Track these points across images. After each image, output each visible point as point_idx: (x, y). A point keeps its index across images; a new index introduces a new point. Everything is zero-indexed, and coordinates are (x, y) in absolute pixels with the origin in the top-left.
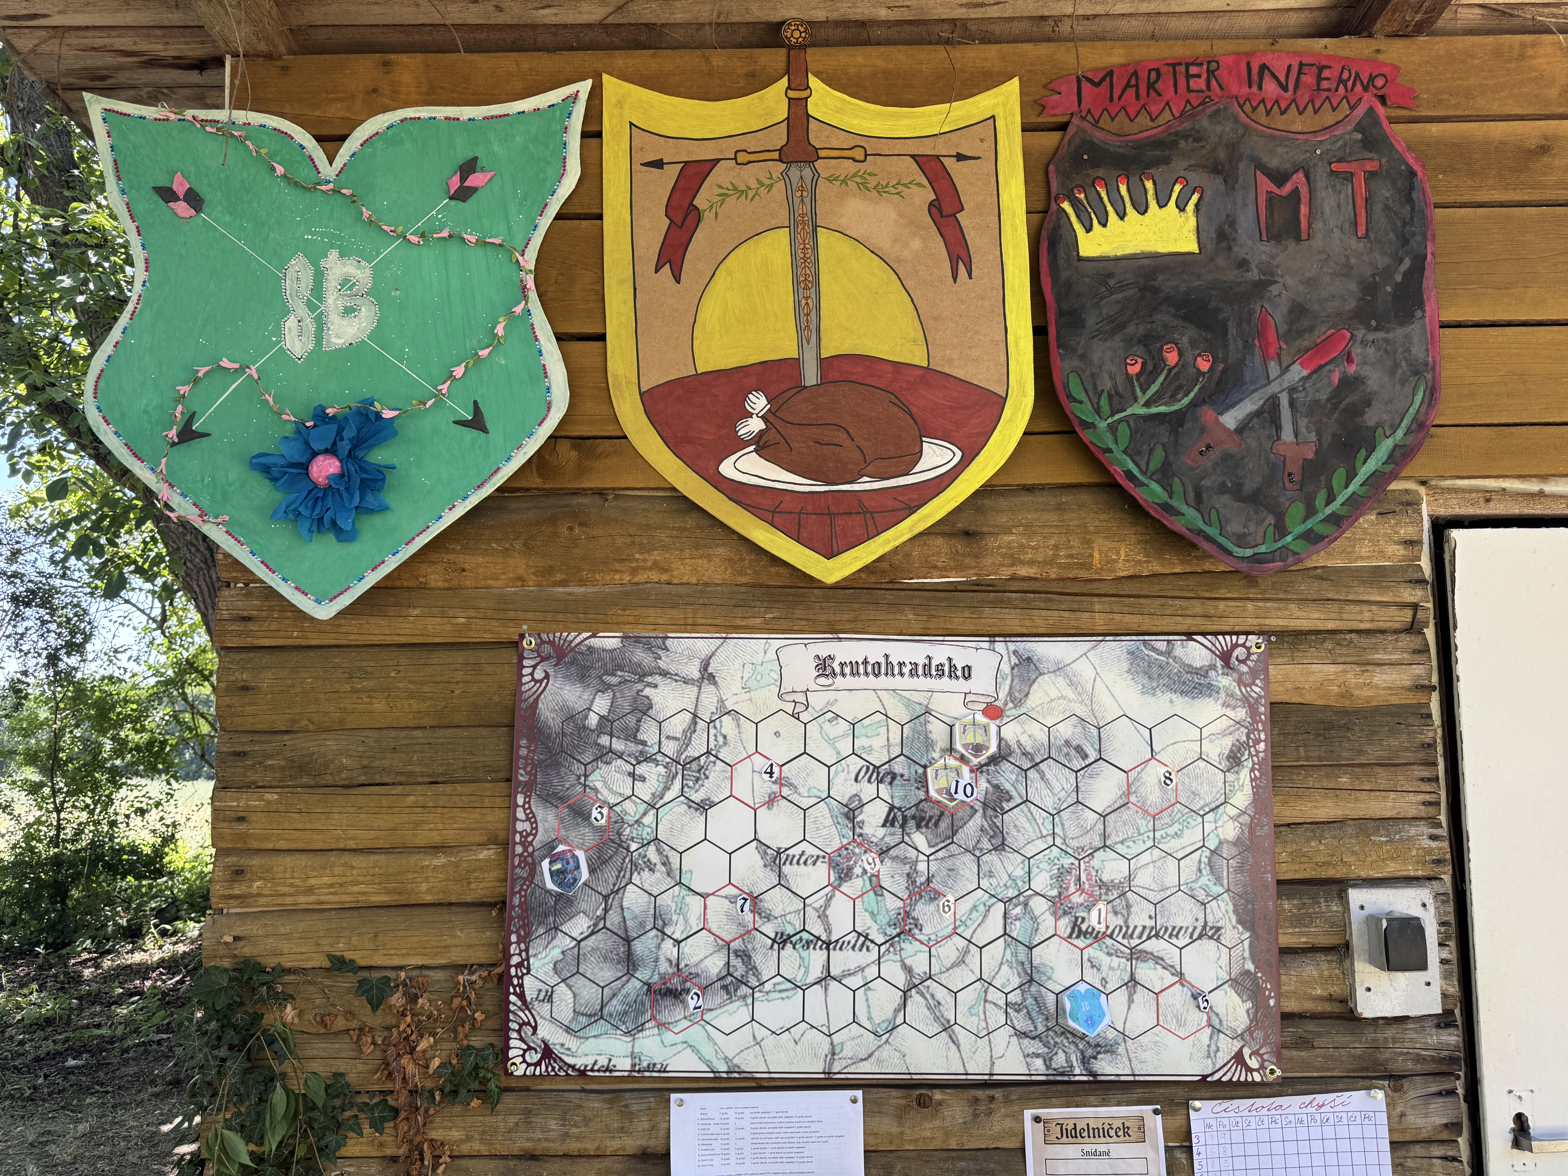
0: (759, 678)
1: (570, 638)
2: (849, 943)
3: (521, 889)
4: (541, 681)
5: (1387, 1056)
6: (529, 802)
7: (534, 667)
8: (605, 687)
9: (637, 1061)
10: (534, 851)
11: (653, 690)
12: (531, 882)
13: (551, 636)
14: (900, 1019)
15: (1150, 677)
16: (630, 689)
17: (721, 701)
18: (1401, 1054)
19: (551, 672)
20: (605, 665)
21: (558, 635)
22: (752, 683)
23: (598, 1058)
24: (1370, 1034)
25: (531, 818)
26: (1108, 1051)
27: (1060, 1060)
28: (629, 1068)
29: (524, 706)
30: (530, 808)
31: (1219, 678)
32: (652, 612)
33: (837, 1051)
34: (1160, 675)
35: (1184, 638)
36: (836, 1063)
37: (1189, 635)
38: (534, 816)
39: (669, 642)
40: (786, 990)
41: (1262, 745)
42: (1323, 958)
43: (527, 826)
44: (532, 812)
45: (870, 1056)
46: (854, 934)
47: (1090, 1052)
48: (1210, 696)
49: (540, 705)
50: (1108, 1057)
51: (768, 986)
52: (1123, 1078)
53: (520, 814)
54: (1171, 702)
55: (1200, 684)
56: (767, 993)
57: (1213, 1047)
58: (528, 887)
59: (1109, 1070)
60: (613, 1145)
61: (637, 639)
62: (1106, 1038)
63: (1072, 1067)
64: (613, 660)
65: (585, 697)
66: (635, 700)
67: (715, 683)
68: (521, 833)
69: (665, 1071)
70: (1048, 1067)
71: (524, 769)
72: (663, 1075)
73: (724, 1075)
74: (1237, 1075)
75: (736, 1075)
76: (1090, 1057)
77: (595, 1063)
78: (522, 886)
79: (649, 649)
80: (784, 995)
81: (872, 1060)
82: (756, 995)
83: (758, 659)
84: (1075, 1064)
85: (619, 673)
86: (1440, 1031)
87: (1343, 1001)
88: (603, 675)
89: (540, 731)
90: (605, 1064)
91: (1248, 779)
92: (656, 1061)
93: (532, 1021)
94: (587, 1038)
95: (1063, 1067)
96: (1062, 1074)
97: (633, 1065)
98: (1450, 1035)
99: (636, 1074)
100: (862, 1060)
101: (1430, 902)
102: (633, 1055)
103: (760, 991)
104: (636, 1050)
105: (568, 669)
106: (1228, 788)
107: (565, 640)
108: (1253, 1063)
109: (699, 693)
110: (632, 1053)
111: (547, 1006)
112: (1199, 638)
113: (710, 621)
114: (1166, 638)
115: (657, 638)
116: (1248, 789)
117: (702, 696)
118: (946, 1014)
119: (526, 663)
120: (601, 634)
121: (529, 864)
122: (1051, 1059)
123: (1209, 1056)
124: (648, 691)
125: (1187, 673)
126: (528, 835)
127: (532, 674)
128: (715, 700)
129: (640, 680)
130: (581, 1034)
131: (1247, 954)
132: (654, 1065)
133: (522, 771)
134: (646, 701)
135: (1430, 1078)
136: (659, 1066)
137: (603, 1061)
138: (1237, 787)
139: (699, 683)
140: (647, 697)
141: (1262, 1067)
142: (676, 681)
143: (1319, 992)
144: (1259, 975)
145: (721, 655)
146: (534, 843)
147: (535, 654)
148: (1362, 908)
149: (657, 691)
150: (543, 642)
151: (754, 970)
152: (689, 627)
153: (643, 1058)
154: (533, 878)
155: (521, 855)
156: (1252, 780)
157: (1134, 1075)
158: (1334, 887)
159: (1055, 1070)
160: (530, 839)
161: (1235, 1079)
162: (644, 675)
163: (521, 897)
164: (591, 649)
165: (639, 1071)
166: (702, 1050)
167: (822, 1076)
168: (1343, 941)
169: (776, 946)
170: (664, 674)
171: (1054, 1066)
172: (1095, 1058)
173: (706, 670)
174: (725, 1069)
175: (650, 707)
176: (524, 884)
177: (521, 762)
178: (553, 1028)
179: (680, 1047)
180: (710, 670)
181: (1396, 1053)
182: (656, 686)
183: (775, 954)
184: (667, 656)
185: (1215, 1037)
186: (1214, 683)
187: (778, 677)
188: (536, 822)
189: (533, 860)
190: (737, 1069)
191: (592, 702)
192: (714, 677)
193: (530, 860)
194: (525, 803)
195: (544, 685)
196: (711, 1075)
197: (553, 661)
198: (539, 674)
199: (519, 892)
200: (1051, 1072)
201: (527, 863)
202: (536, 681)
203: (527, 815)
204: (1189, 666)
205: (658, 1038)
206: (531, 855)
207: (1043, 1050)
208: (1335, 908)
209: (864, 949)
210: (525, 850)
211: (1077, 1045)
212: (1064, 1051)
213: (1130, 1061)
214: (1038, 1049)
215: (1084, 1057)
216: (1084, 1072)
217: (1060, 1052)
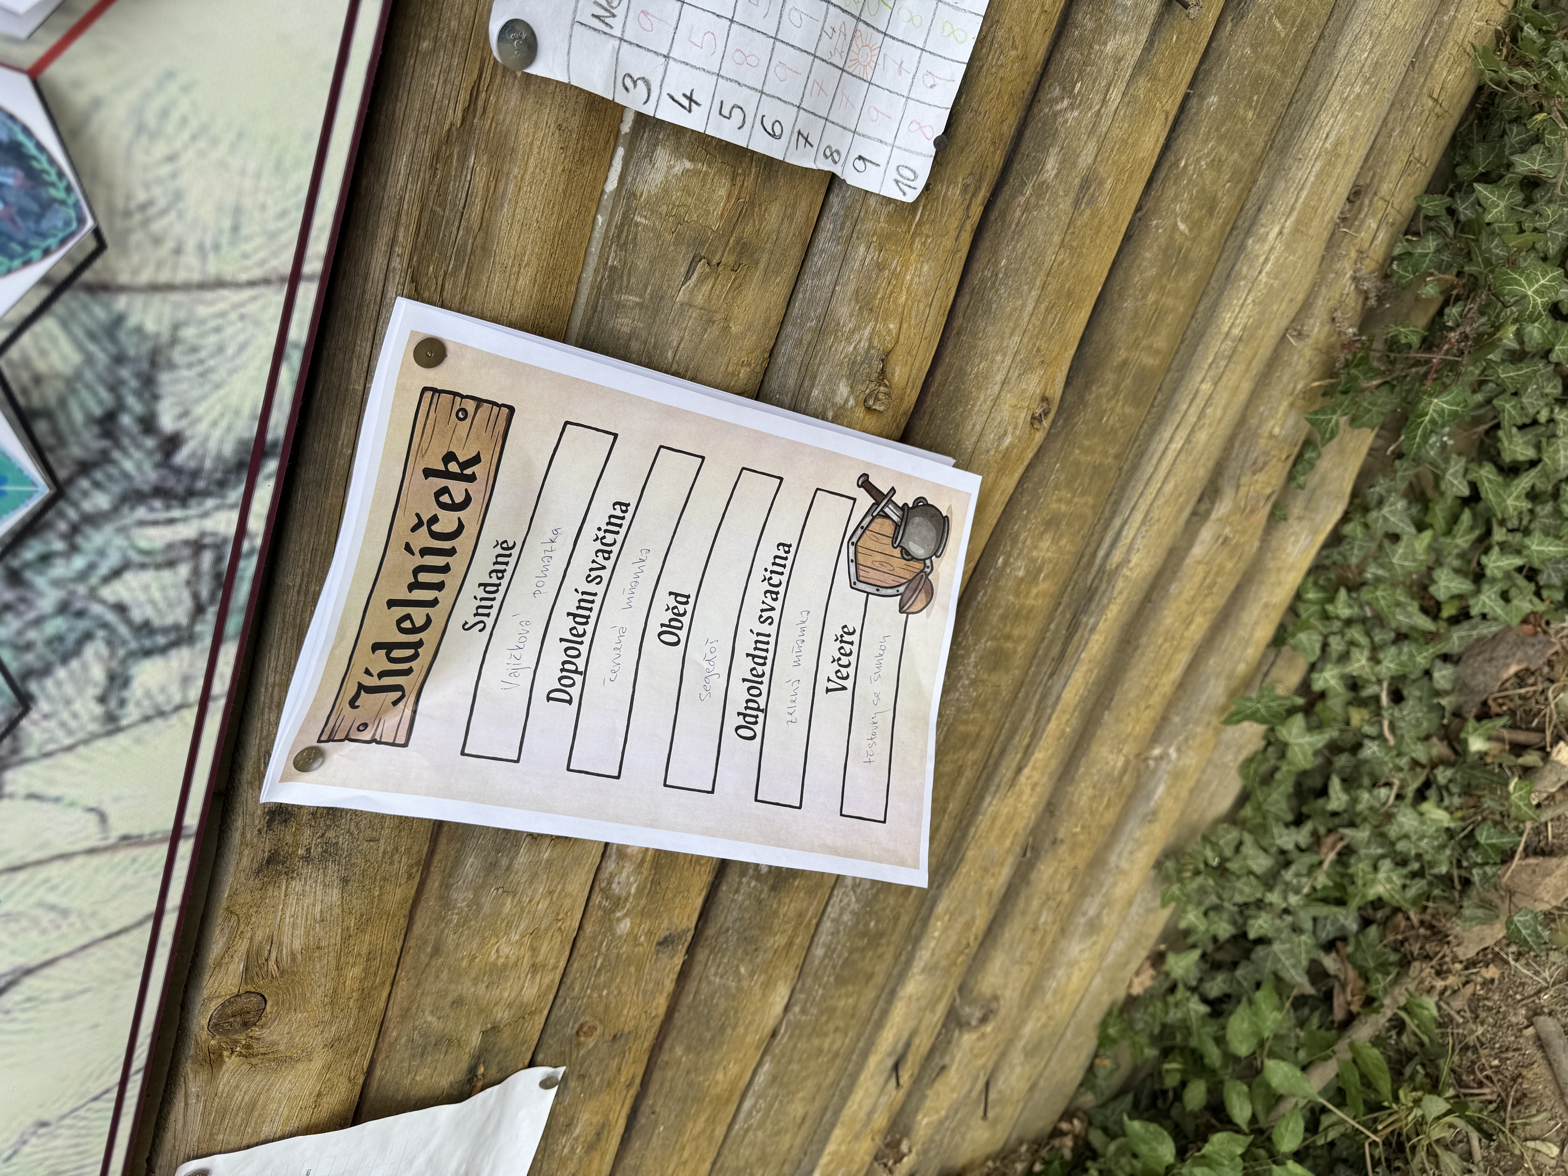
26: (148, 380)
27: (154, 594)
50: (175, 385)
59: (245, 392)
70: (181, 639)
76: (164, 462)
96: (226, 581)
122: (145, 628)
157: (295, 278)
159: (199, 610)
171: (180, 615)
172: (173, 443)
200: (206, 628)
207: (92, 662)
211: (93, 520)
212: (116, 573)
213: (220, 284)
214: (83, 683)
215: (160, 492)
216: (236, 495)
217: (112, 592)
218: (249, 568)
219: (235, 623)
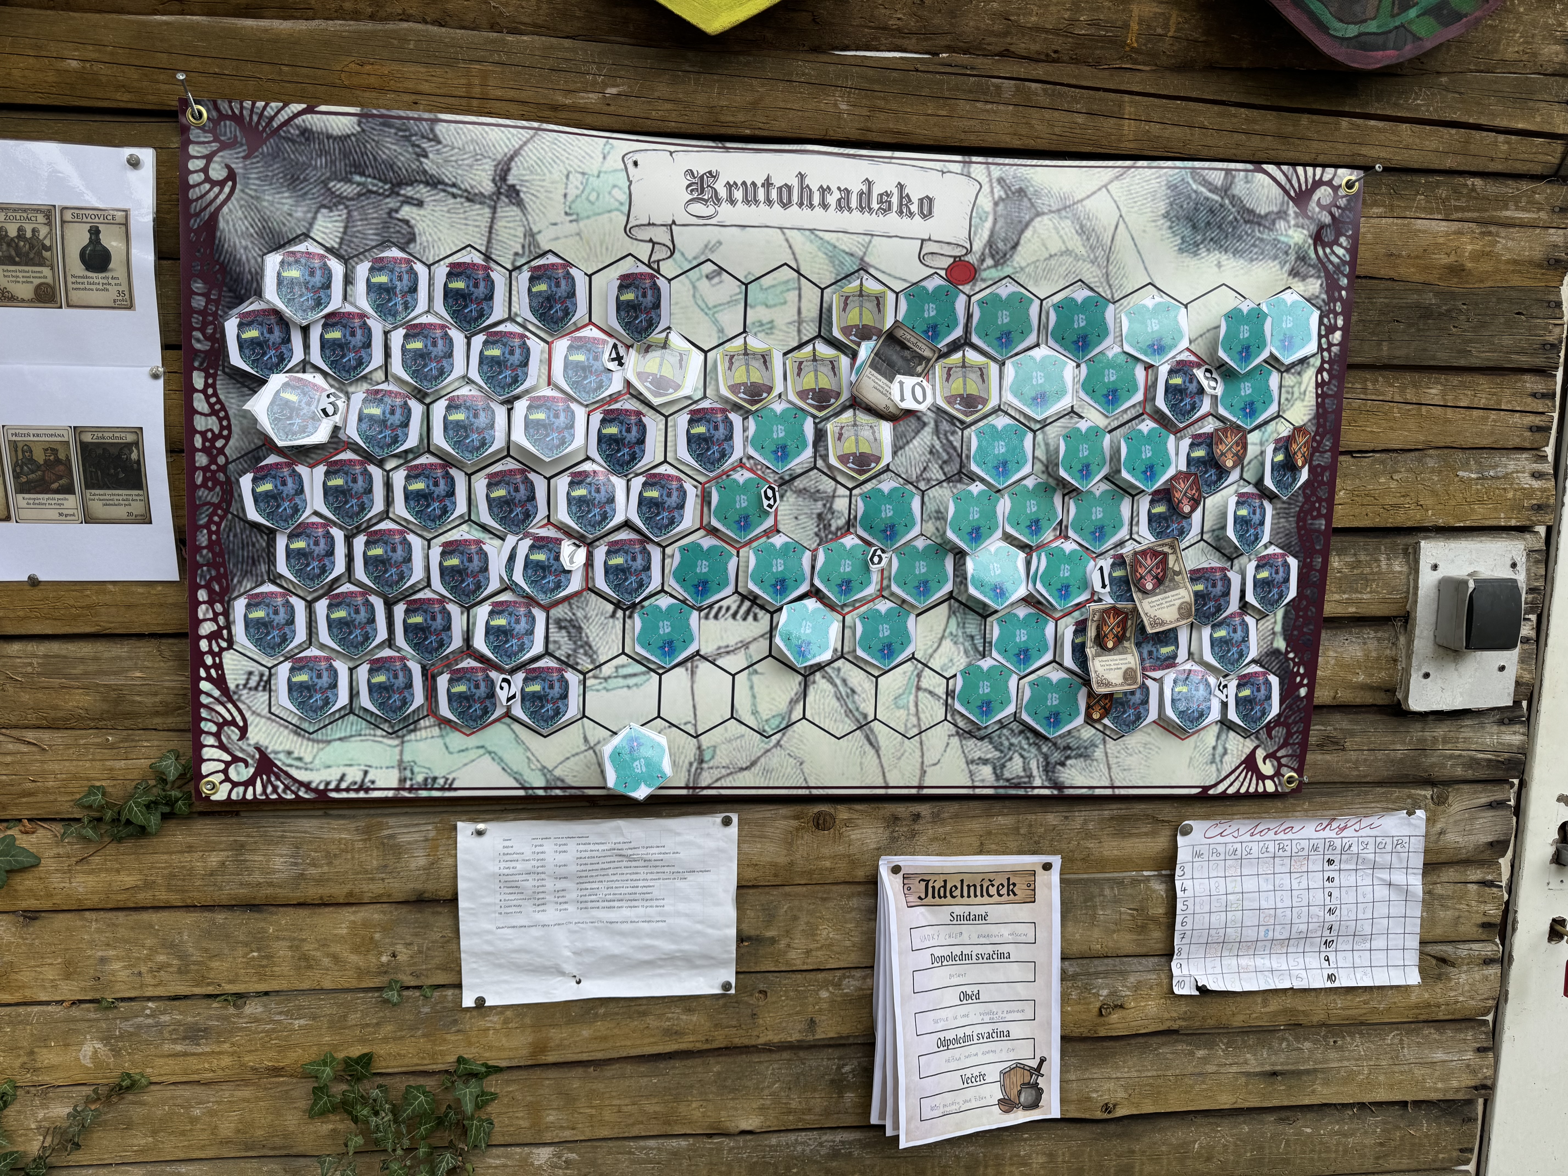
0: (593, 197)
1: (269, 112)
2: (728, 609)
3: (210, 521)
4: (222, 184)
5: (1433, 760)
6: (213, 386)
7: (209, 158)
8: (335, 201)
9: (408, 774)
10: (227, 462)
11: (415, 209)
12: (227, 511)
13: (236, 106)
14: (797, 714)
15: (1194, 227)
16: (377, 206)
17: (531, 235)
18: (1451, 757)
19: (238, 167)
20: (333, 162)
21: (248, 104)
22: (581, 207)
23: (347, 770)
24: (1416, 732)
25: (218, 410)
26: (1080, 756)
27: (1015, 767)
28: (395, 785)
29: (195, 224)
30: (215, 394)
31: (1291, 232)
32: (409, 69)
33: (707, 758)
34: (1208, 223)
35: (1250, 167)
36: (705, 774)
37: (1258, 163)
38: (223, 408)
39: (440, 128)
40: (635, 675)
41: (1338, 336)
42: (1372, 634)
43: (212, 423)
44: (219, 401)
45: (753, 764)
46: (736, 597)
47: (1056, 756)
48: (1275, 257)
49: (222, 224)
50: (1080, 763)
51: (607, 670)
52: (1098, 792)
53: (200, 403)
54: (1219, 265)
55: (1262, 240)
56: (606, 679)
57: (1220, 750)
58: (222, 518)
59: (1080, 781)
60: (375, 888)
61: (386, 121)
62: (1079, 738)
63: (1030, 776)
64: (346, 155)
65: (299, 214)
66: (386, 226)
67: (520, 204)
68: (203, 434)
69: (450, 789)
70: (998, 777)
71: (202, 330)
72: (448, 794)
73: (541, 793)
74: (1246, 784)
75: (558, 792)
76: (1057, 763)
77: (342, 778)
78: (211, 517)
79: (407, 138)
80: (631, 681)
81: (755, 769)
82: (589, 683)
83: (593, 166)
84: (1035, 772)
85: (357, 178)
86: (1503, 728)
87: (1391, 690)
88: (330, 179)
89: (224, 268)
90: (359, 779)
91: (1313, 384)
92: (436, 774)
93: (238, 719)
94: (329, 742)
95: (1018, 777)
96: (1017, 786)
97: (403, 780)
98: (1515, 733)
99: (406, 794)
100: (742, 769)
101: (1521, 560)
102: (401, 766)
103: (595, 677)
104: (407, 758)
105: (267, 165)
106: (1283, 396)
107: (261, 115)
108: (1267, 769)
109: (493, 219)
110: (401, 762)
111: (263, 697)
112: (1270, 168)
113: (511, 94)
114: (1225, 165)
115: (420, 119)
116: (1311, 399)
117: (500, 224)
118: (863, 707)
119: (193, 150)
120: (323, 108)
121: (221, 484)
122: (1003, 766)
123: (1213, 762)
124: (406, 212)
125: (1246, 222)
126: (216, 437)
127: (205, 170)
128: (520, 232)
129: (394, 193)
130: (319, 736)
131: (1278, 628)
132: (435, 779)
133: (197, 334)
134: (405, 229)
135: (1480, 787)
136: (441, 781)
137: (354, 775)
138: (1296, 395)
139: (492, 201)
140: (407, 222)
141: (1278, 773)
142: (454, 196)
143: (1361, 678)
144: (1291, 655)
145: (530, 154)
146: (227, 451)
147: (209, 137)
148: (1435, 567)
149: (422, 212)
150: (222, 117)
151: (587, 647)
152: (475, 103)
153: (416, 769)
154: (229, 505)
155: (205, 469)
156: (1318, 385)
157: (1113, 787)
158: (1401, 541)
159: (1008, 780)
160: (219, 443)
161: (1243, 790)
162: (400, 184)
163: (210, 533)
164: (306, 133)
165: (411, 789)
166: (506, 757)
167: (684, 792)
168: (1403, 613)
169: (620, 613)
170: (434, 183)
171: (1007, 775)
172: (1063, 764)
173: (504, 179)
174: (543, 785)
175: (412, 238)
176: (214, 513)
177: (196, 319)
178: (274, 727)
179: (473, 754)
180: (511, 180)
181: (1445, 757)
182: (420, 204)
183: (619, 624)
184: (438, 152)
185: (1223, 737)
186: (1282, 239)
187: (624, 198)
188: (227, 417)
189: (228, 478)
190: (559, 784)
191: (311, 225)
192: (517, 193)
193: (221, 477)
194: (207, 385)
195: (227, 190)
196: (521, 793)
197: (242, 151)
198: (217, 172)
199: (207, 526)
200: (1001, 783)
201: (216, 482)
202: (214, 183)
203: (211, 406)
204: (1251, 212)
205: (440, 741)
206: (223, 469)
207: (993, 754)
208: (1398, 569)
209: (750, 618)
210: (213, 460)
211: (1039, 748)
212: (1022, 756)
213: (1109, 768)
214: (986, 753)
215: (1048, 764)
216: (1046, 784)
217: (1016, 757)
218: (1021, 792)
219: (1002, 791)
